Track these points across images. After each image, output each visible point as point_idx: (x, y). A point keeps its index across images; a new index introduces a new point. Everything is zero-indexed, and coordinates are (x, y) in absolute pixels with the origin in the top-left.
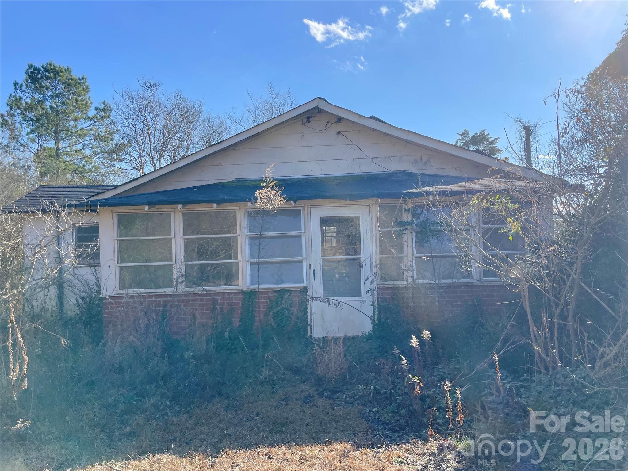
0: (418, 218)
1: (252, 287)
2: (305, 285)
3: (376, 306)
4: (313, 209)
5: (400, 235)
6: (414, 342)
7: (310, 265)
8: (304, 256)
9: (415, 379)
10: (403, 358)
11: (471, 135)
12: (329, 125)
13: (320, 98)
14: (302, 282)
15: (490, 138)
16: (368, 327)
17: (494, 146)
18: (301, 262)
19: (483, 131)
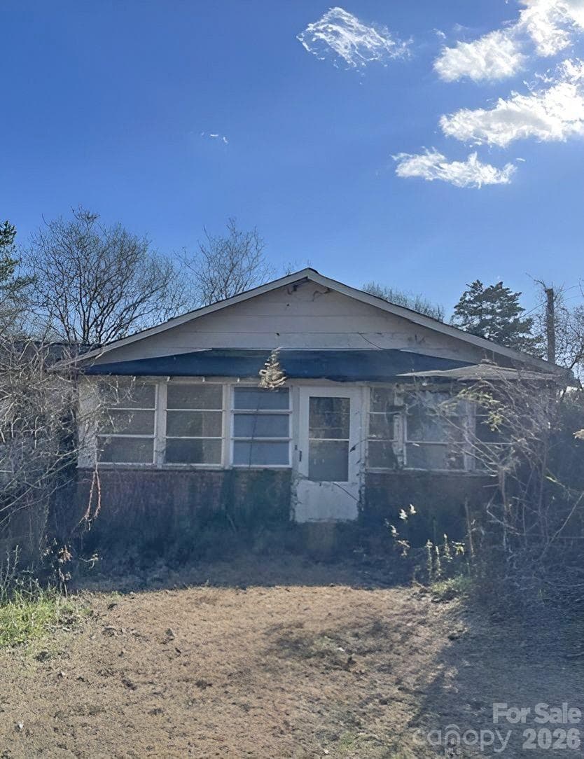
0: (410, 404)
1: (235, 466)
2: (290, 466)
3: (363, 493)
4: (301, 389)
5: (391, 420)
6: (403, 515)
7: (296, 446)
8: (291, 436)
9: (403, 543)
10: (393, 527)
11: (485, 287)
12: (317, 295)
13: (310, 269)
14: (287, 463)
15: (510, 292)
16: (354, 515)
17: (515, 302)
18: (287, 442)
19: (501, 283)
